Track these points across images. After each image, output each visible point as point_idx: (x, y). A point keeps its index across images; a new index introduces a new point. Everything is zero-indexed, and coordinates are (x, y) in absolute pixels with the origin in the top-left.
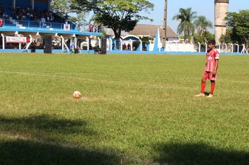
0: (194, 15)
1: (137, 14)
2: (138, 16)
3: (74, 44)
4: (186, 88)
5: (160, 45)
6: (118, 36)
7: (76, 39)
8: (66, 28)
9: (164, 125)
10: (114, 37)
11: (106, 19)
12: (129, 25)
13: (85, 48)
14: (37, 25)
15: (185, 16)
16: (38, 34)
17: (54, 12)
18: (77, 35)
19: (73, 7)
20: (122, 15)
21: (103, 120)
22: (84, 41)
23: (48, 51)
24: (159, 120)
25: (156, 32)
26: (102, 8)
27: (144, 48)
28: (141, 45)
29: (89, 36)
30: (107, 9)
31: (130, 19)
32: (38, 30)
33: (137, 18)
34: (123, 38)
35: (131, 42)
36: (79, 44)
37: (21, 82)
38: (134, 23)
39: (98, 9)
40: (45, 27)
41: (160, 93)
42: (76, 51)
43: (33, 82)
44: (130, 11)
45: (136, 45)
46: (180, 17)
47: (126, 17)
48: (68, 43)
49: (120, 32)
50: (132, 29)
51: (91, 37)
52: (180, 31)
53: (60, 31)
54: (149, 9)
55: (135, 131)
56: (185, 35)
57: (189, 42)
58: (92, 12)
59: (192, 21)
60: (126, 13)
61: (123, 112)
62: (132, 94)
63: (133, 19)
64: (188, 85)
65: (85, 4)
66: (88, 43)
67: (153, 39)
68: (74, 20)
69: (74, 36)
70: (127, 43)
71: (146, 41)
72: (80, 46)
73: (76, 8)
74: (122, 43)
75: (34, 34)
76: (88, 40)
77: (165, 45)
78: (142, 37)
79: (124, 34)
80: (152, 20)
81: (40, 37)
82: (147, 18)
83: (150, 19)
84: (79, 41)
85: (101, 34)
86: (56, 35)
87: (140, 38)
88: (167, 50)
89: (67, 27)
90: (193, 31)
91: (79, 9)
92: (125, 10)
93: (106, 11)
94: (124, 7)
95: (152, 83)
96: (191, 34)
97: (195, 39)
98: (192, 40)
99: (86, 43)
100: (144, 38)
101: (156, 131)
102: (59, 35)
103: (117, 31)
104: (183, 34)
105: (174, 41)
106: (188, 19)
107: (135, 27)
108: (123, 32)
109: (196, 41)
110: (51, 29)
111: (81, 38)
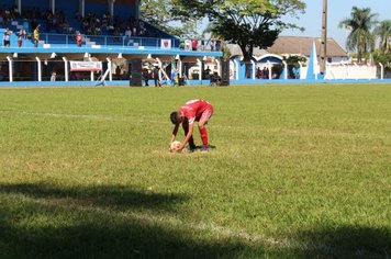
0: (373, 19)
1: (278, 20)
2: (280, 23)
3: (177, 70)
4: (343, 135)
5: (317, 70)
6: (248, 57)
7: (180, 64)
8: (165, 46)
9: (297, 188)
10: (242, 58)
11: (228, 30)
12: (266, 38)
13: (195, 77)
14: (118, 42)
15: (359, 22)
16: (120, 56)
17: (147, 20)
18: (181, 57)
19: (175, 13)
20: (254, 22)
21: (203, 183)
22: (194, 64)
23: (135, 83)
24: (288, 182)
25: (311, 49)
26: (221, 11)
27: (292, 76)
28: (286, 70)
29: (201, 58)
30: (230, 13)
31: (267, 28)
32: (121, 50)
33: (278, 27)
34: (258, 59)
35: (269, 65)
36: (185, 71)
38: (274, 34)
39: (216, 14)
40: (132, 45)
41: (301, 144)
42: (182, 82)
44: (268, 15)
45: (277, 71)
46: (353, 23)
47: (261, 25)
48: (168, 70)
49: (251, 50)
50: (271, 45)
51: (205, 59)
52: (350, 46)
53: (155, 50)
54: (298, 12)
55: (250, 196)
56: (360, 53)
57: (365, 63)
59: (371, 31)
60: (260, 19)
61: (236, 172)
62: (256, 145)
63: (272, 28)
64: (348, 129)
65: (194, 6)
66: (200, 68)
67: (305, 60)
68: (179, 32)
69: (178, 57)
70: (262, 67)
71: (293, 62)
72: (187, 74)
73: (181, 13)
74: (254, 67)
75: (113, 56)
76: (199, 63)
77: (324, 68)
78: (287, 56)
79: (259, 53)
80: (302, 29)
81: (124, 61)
82: (294, 26)
83: (299, 27)
84: (186, 67)
85: (220, 53)
86: (149, 57)
87: (284, 57)
88: (328, 76)
89: (166, 44)
90: (373, 45)
91: (185, 14)
92: (259, 14)
93: (229, 17)
94: (258, 10)
95: (292, 128)
96: (369, 50)
97: (375, 57)
98: (371, 60)
99: (197, 69)
100: (290, 57)
101: (280, 197)
102: (154, 56)
103: (247, 49)
104: (356, 52)
105: (342, 62)
106: (364, 26)
107: (276, 41)
108: (256, 50)
109: (376, 60)
110: (142, 48)
111: (188, 62)
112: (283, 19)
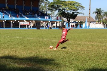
0: (102, 11)
1: (77, 11)
2: (77, 12)
3: (49, 25)
4: (99, 44)
5: (87, 25)
6: (69, 21)
7: (50, 23)
9: (90, 60)
10: (67, 22)
11: (63, 14)
12: (74, 16)
13: (54, 27)
14: (33, 17)
15: (98, 12)
16: (34, 21)
17: (41, 11)
18: (51, 21)
19: (49, 9)
20: (70, 12)
21: (63, 59)
22: (54, 23)
23: (38, 28)
24: (88, 58)
25: (86, 19)
26: (62, 9)
27: (81, 27)
28: (79, 25)
29: (56, 22)
30: (64, 9)
31: (74, 14)
32: (34, 19)
33: (77, 13)
34: (71, 22)
35: (74, 24)
36: (52, 25)
37: (27, 42)
38: (76, 15)
39: (60, 10)
40: (37, 18)
41: (88, 46)
42: (51, 28)
43: (32, 42)
44: (74, 10)
45: (77, 25)
46: (96, 12)
47: (72, 13)
48: (47, 25)
49: (70, 20)
51: (57, 22)
52: (96, 18)
53: (44, 19)
54: (82, 9)
55: (77, 63)
56: (99, 20)
57: (100, 23)
58: (57, 11)
59: (102, 14)
60: (72, 11)
61: (72, 55)
62: (75, 47)
63: (75, 14)
64: (100, 42)
65: (54, 7)
66: (56, 24)
67: (84, 22)
68: (50, 14)
69: (50, 21)
71: (81, 23)
72: (52, 26)
73: (50, 9)
74: (71, 24)
75: (32, 21)
76: (55, 23)
77: (90, 25)
78: (79, 21)
79: (72, 20)
80: (84, 14)
81: (35, 22)
82: (81, 13)
84: (52, 24)
85: (61, 20)
86: (42, 21)
87: (79, 22)
88: (90, 27)
89: (47, 18)
90: (102, 18)
91: (51, 10)
92: (72, 10)
93: (64, 10)
94: (72, 9)
95: (84, 42)
96: (101, 20)
97: (103, 22)
98: (102, 22)
100: (80, 22)
101: (86, 63)
102: (43, 21)
103: (69, 19)
104: (98, 20)
105: (94, 23)
106: (100, 13)
107: (76, 17)
108: (71, 20)
109: (103, 23)
110: (40, 19)
111: (52, 22)
112: (78, 11)
